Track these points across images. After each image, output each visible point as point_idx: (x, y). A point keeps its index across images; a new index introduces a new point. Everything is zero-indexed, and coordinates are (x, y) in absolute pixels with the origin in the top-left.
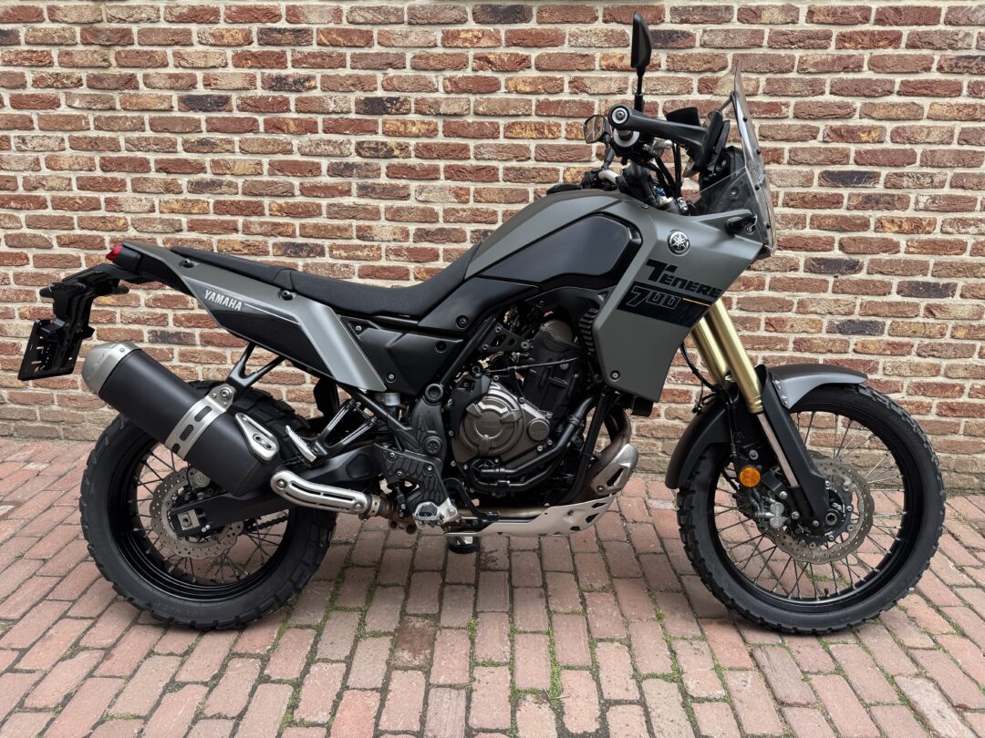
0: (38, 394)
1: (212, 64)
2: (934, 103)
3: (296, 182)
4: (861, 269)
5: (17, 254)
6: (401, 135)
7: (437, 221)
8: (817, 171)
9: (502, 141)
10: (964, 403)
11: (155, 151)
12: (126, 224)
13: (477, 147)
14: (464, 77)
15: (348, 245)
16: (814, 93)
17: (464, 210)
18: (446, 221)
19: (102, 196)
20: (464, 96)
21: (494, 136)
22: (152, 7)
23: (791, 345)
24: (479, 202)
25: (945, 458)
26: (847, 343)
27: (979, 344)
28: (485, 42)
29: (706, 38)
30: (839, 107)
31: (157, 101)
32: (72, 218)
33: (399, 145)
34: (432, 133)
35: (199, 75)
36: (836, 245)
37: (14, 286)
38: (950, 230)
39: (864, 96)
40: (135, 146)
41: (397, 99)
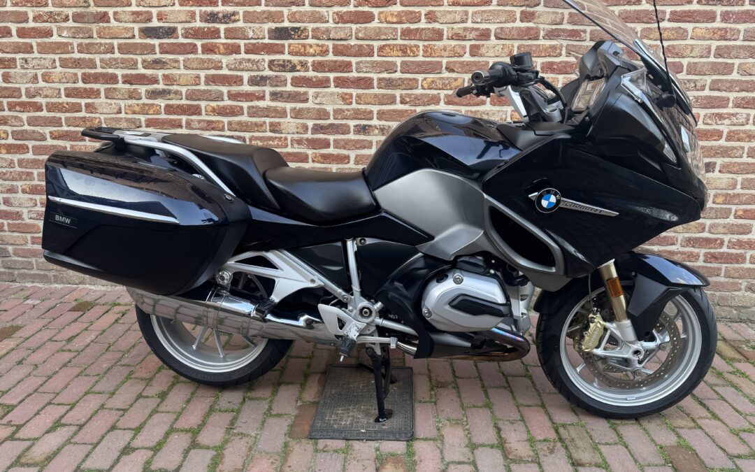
0: (35, 250)
1: (163, 4)
2: (695, 28)
3: (225, 89)
5: (20, 145)
6: (301, 55)
7: (329, 118)
9: (376, 58)
10: (723, 253)
11: (122, 68)
12: (100, 122)
13: (358, 63)
14: (348, 12)
15: (263, 137)
17: (348, 110)
18: (335, 119)
19: (83, 102)
20: (348, 25)
21: (370, 54)
24: (360, 104)
25: (711, 294)
27: (734, 208)
31: (123, 31)
32: (61, 118)
33: (301, 62)
34: (325, 52)
35: (154, 11)
37: (18, 169)
38: (710, 122)
39: (643, 22)
40: (107, 64)
41: (299, 28)
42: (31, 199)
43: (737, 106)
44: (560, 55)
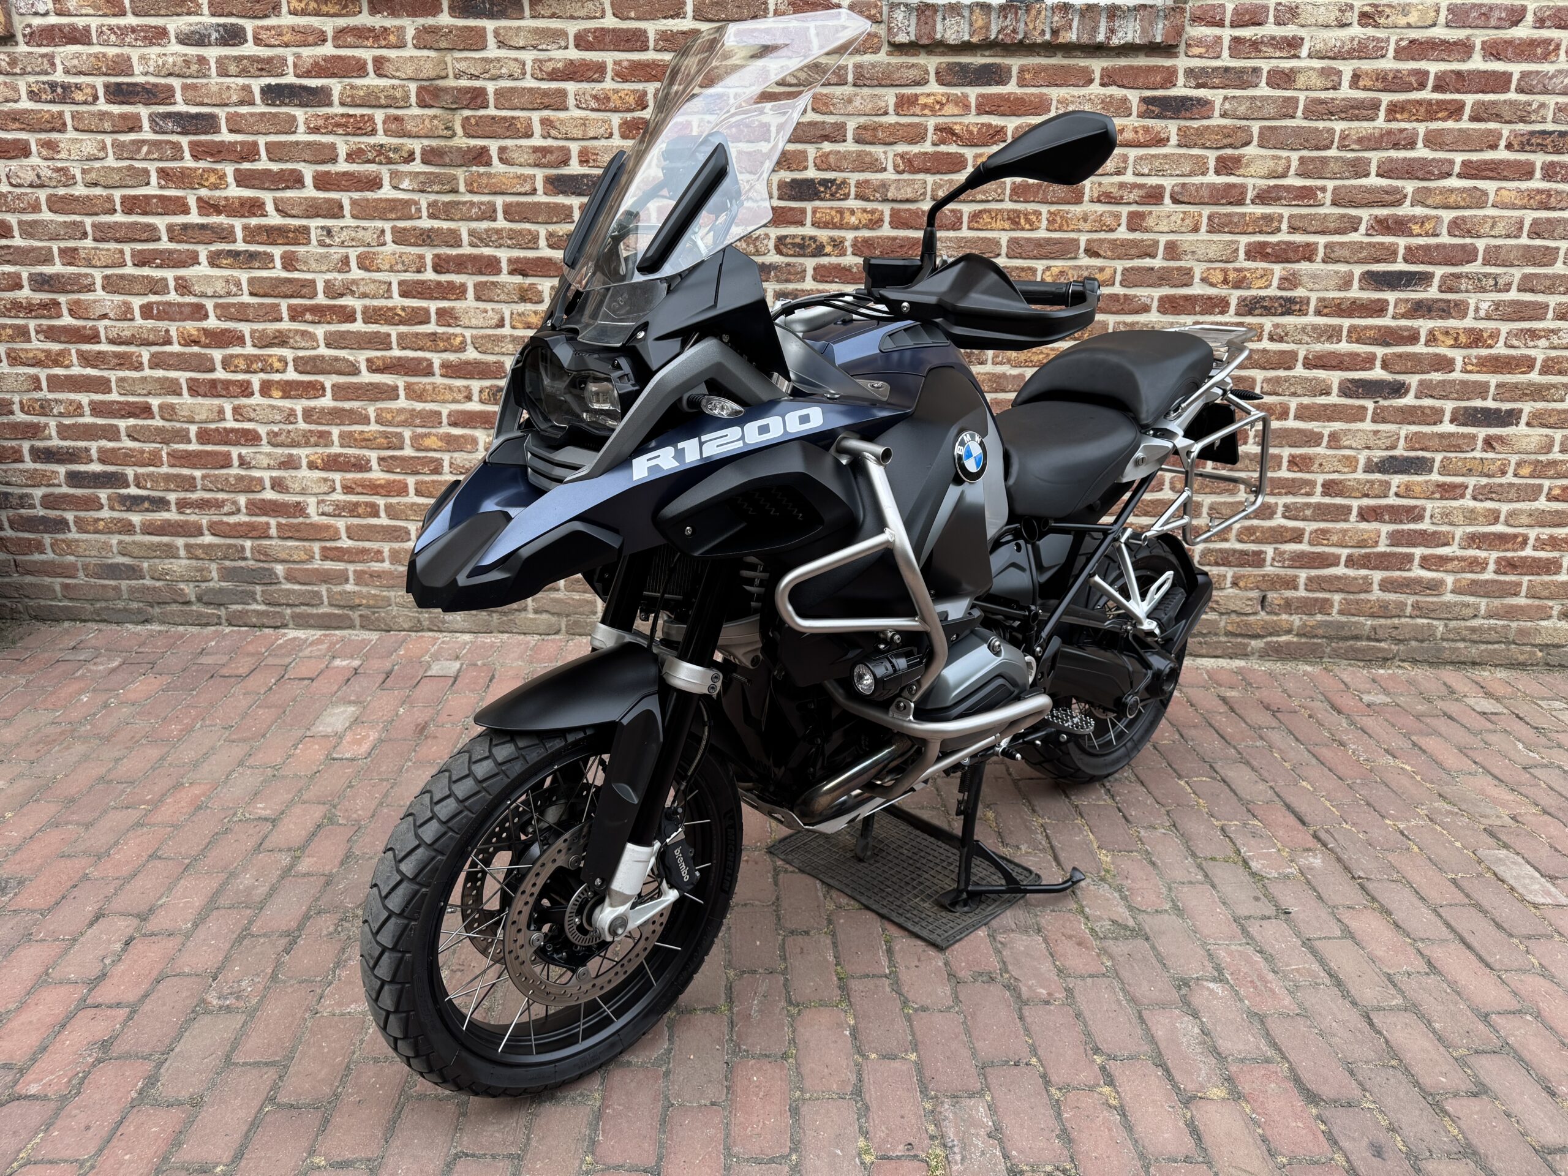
0: (327, 571)
1: (591, 134)
2: (1501, 188)
4: (1407, 392)
5: (310, 382)
6: (835, 227)
8: (1358, 270)
9: (965, 233)
10: (1526, 557)
11: (509, 247)
12: (464, 342)
14: (921, 153)
16: (1357, 175)
19: (433, 306)
20: (921, 176)
22: (516, 60)
23: (1319, 489)
25: (1503, 626)
26: (1388, 484)
27: (1547, 483)
28: (949, 109)
29: (1227, 106)
30: (1387, 193)
31: (516, 181)
32: (389, 335)
33: (833, 240)
34: (876, 223)
35: (574, 147)
36: (1378, 363)
37: (302, 425)
38: (1515, 343)
39: (1417, 178)
40: (481, 240)
41: (833, 181)
42: (326, 480)
43: (1561, 317)
44: (1278, 230)
